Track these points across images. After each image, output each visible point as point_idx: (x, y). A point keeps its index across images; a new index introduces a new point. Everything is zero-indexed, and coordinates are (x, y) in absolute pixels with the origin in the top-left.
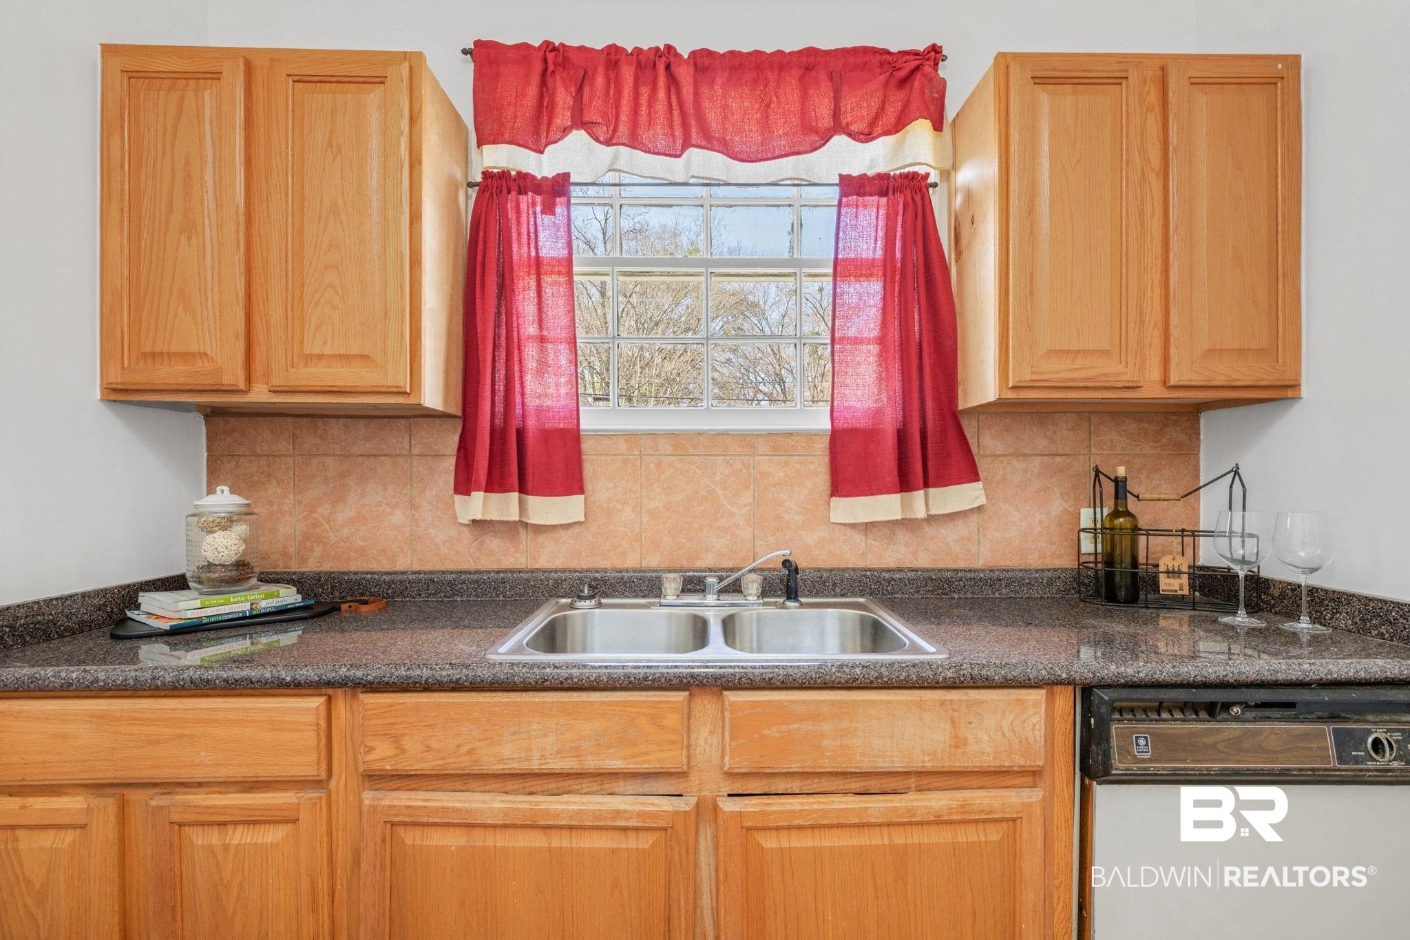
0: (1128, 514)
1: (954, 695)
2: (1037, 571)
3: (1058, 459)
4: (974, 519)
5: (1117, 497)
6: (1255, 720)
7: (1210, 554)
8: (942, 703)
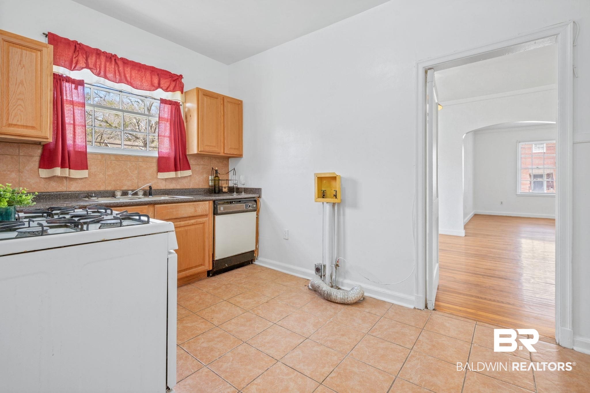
0: (218, 177)
1: (195, 203)
2: (201, 189)
3: (205, 166)
4: (189, 178)
5: (216, 174)
6: (236, 204)
7: (231, 184)
8: (193, 204)
